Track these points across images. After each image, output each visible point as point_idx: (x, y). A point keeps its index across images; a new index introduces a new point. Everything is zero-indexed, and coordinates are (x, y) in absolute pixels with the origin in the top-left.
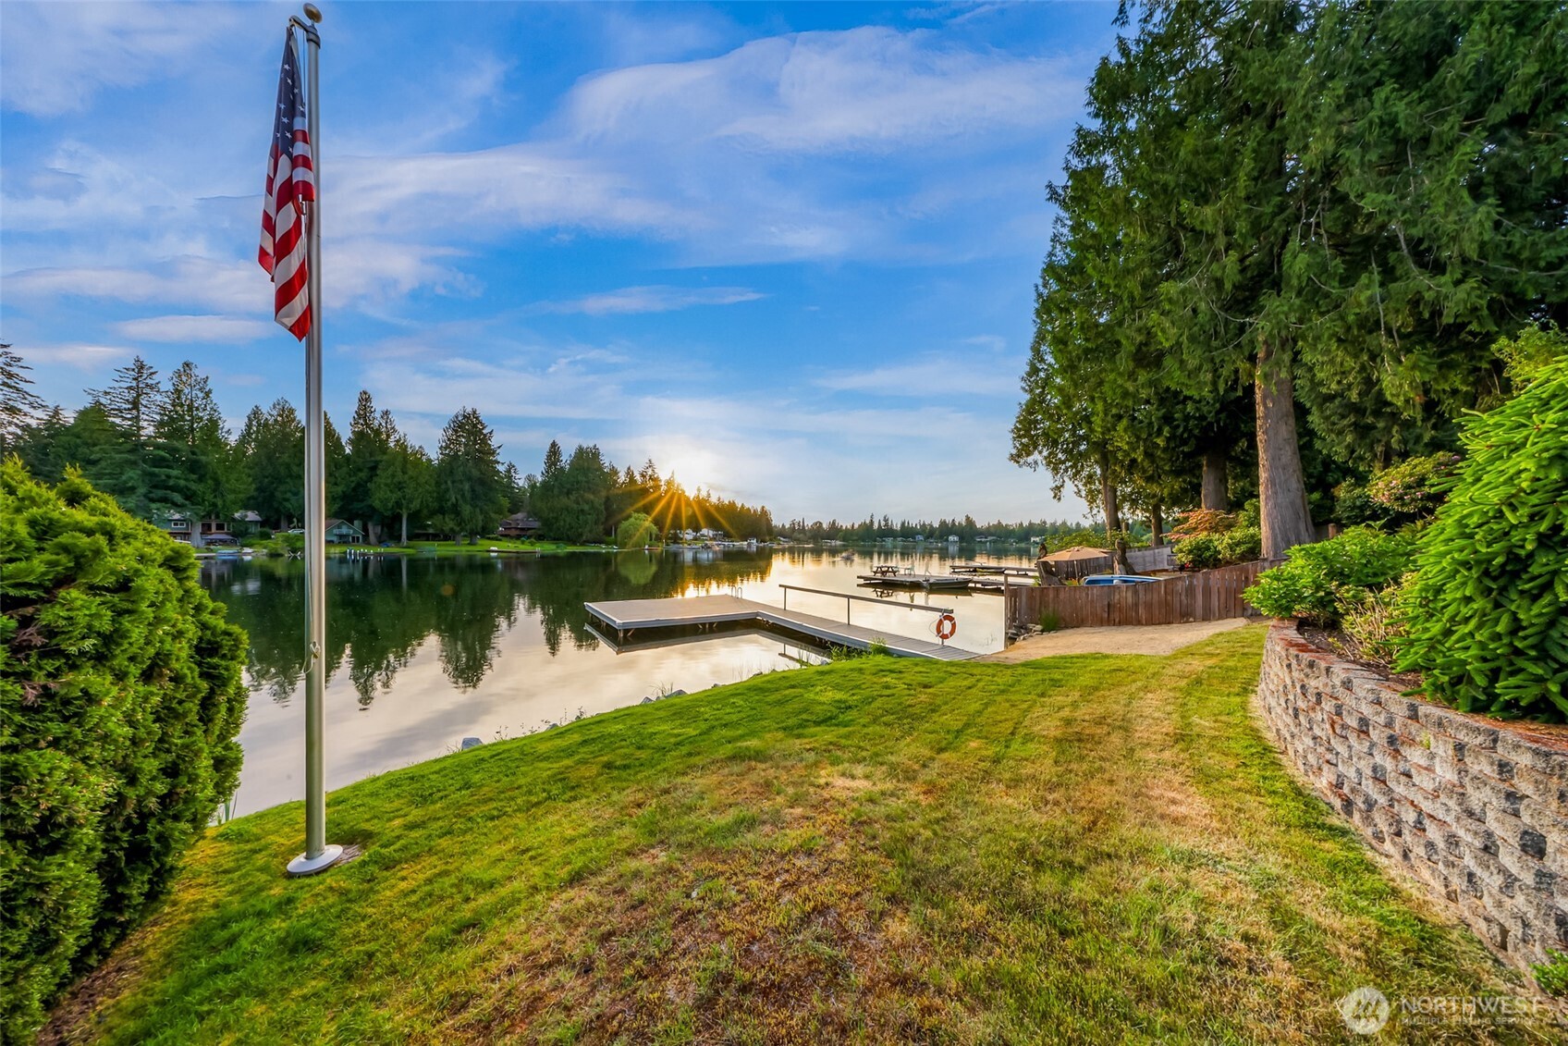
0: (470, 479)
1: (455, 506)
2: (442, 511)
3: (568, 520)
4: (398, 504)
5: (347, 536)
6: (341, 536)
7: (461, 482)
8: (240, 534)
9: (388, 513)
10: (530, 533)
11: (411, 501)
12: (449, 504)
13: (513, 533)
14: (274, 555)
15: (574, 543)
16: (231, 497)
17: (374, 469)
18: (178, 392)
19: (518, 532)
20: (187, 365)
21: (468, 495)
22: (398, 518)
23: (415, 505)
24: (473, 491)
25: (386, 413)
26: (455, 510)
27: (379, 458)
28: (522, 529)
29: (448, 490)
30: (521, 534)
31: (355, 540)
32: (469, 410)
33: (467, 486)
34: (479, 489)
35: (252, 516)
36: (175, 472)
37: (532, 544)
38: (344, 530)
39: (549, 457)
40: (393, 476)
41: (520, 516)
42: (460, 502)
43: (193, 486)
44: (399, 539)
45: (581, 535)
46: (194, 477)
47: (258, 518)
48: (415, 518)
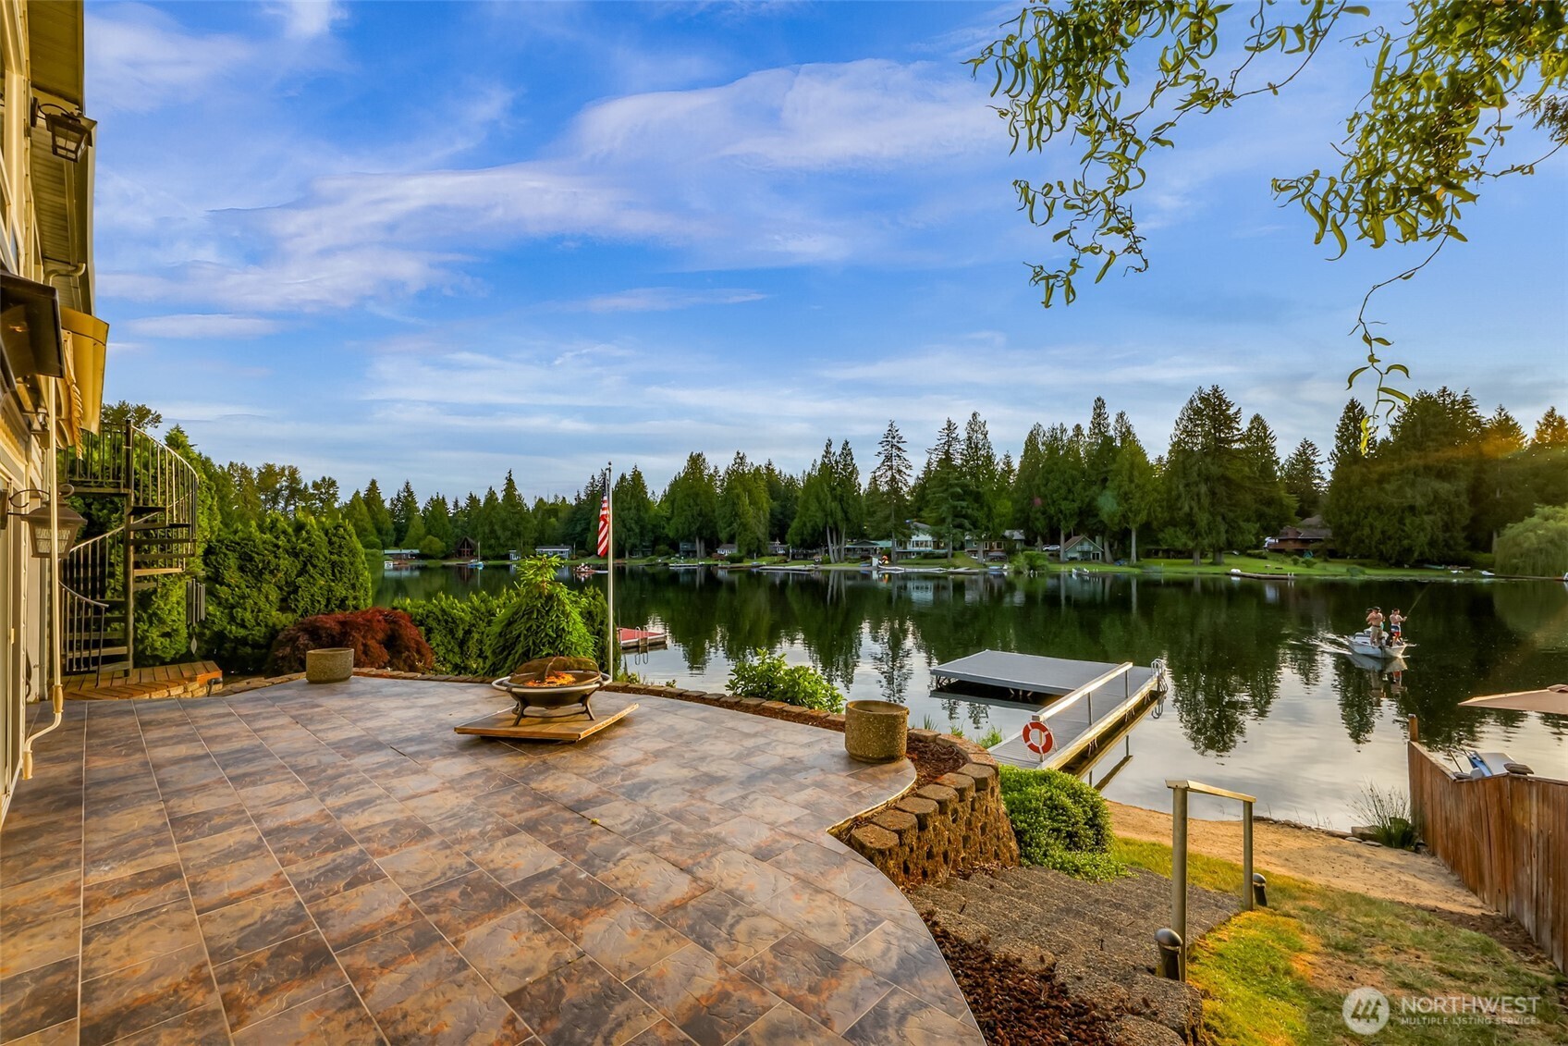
0: (1207, 479)
1: (1190, 515)
2: (1173, 523)
3: (1378, 525)
4: (1124, 517)
5: (1088, 552)
6: (1084, 554)
7: (1197, 484)
8: (1010, 553)
9: (1116, 529)
10: (1313, 546)
11: (1137, 513)
12: (1181, 514)
13: (1291, 546)
14: (1018, 573)
15: (1399, 564)
16: (997, 521)
17: (1105, 480)
18: (970, 438)
19: (1298, 546)
20: (974, 415)
21: (1206, 501)
22: (1127, 533)
23: (1143, 517)
24: (1213, 493)
25: (1121, 415)
26: (1190, 522)
27: (1110, 468)
28: (1305, 541)
29: (1179, 496)
30: (1300, 550)
31: (1096, 556)
32: (1208, 390)
33: (1203, 489)
34: (1221, 490)
35: (1018, 535)
36: (964, 504)
37: (1309, 565)
38: (1086, 547)
39: (1343, 428)
40: (1120, 487)
41: (1315, 519)
42: (1196, 509)
43: (976, 514)
44: (1128, 555)
45: (1409, 550)
46: (976, 505)
47: (1023, 537)
48: (1147, 532)
